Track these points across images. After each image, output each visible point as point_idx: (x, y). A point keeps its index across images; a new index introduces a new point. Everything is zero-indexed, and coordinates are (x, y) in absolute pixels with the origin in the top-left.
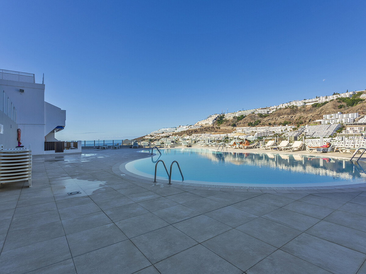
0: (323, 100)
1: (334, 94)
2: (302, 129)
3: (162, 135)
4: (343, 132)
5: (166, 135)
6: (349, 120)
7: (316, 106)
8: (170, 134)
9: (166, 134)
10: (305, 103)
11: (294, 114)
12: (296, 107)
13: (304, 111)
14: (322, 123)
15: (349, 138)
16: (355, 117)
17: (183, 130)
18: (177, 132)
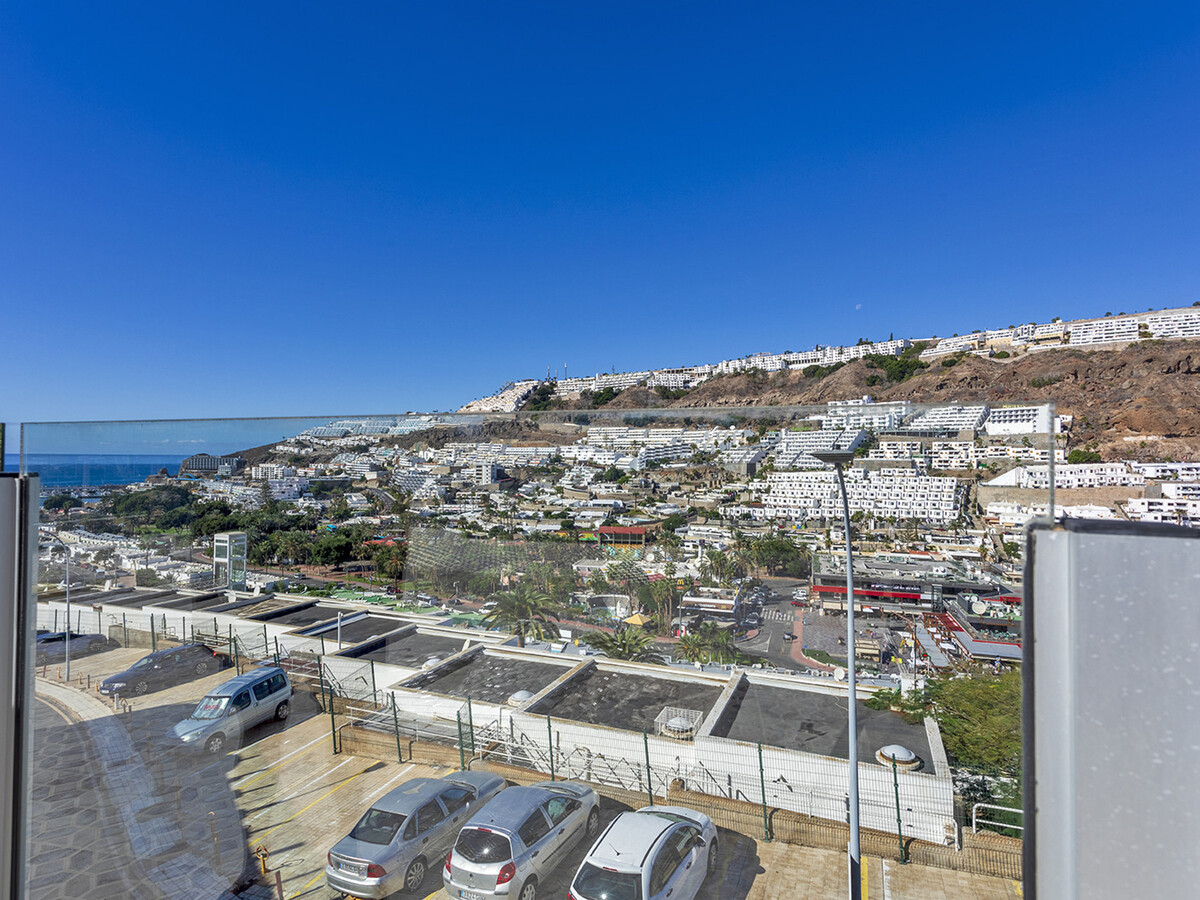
0: (830, 357)
1: (861, 343)
2: (772, 442)
3: (343, 442)
4: (871, 455)
5: (356, 443)
6: (887, 419)
7: (814, 372)
8: (371, 438)
9: (357, 438)
10: (788, 363)
11: (756, 394)
12: (764, 372)
13: (784, 385)
14: (824, 427)
15: (882, 473)
16: (903, 414)
17: (417, 429)
18: (396, 434)
